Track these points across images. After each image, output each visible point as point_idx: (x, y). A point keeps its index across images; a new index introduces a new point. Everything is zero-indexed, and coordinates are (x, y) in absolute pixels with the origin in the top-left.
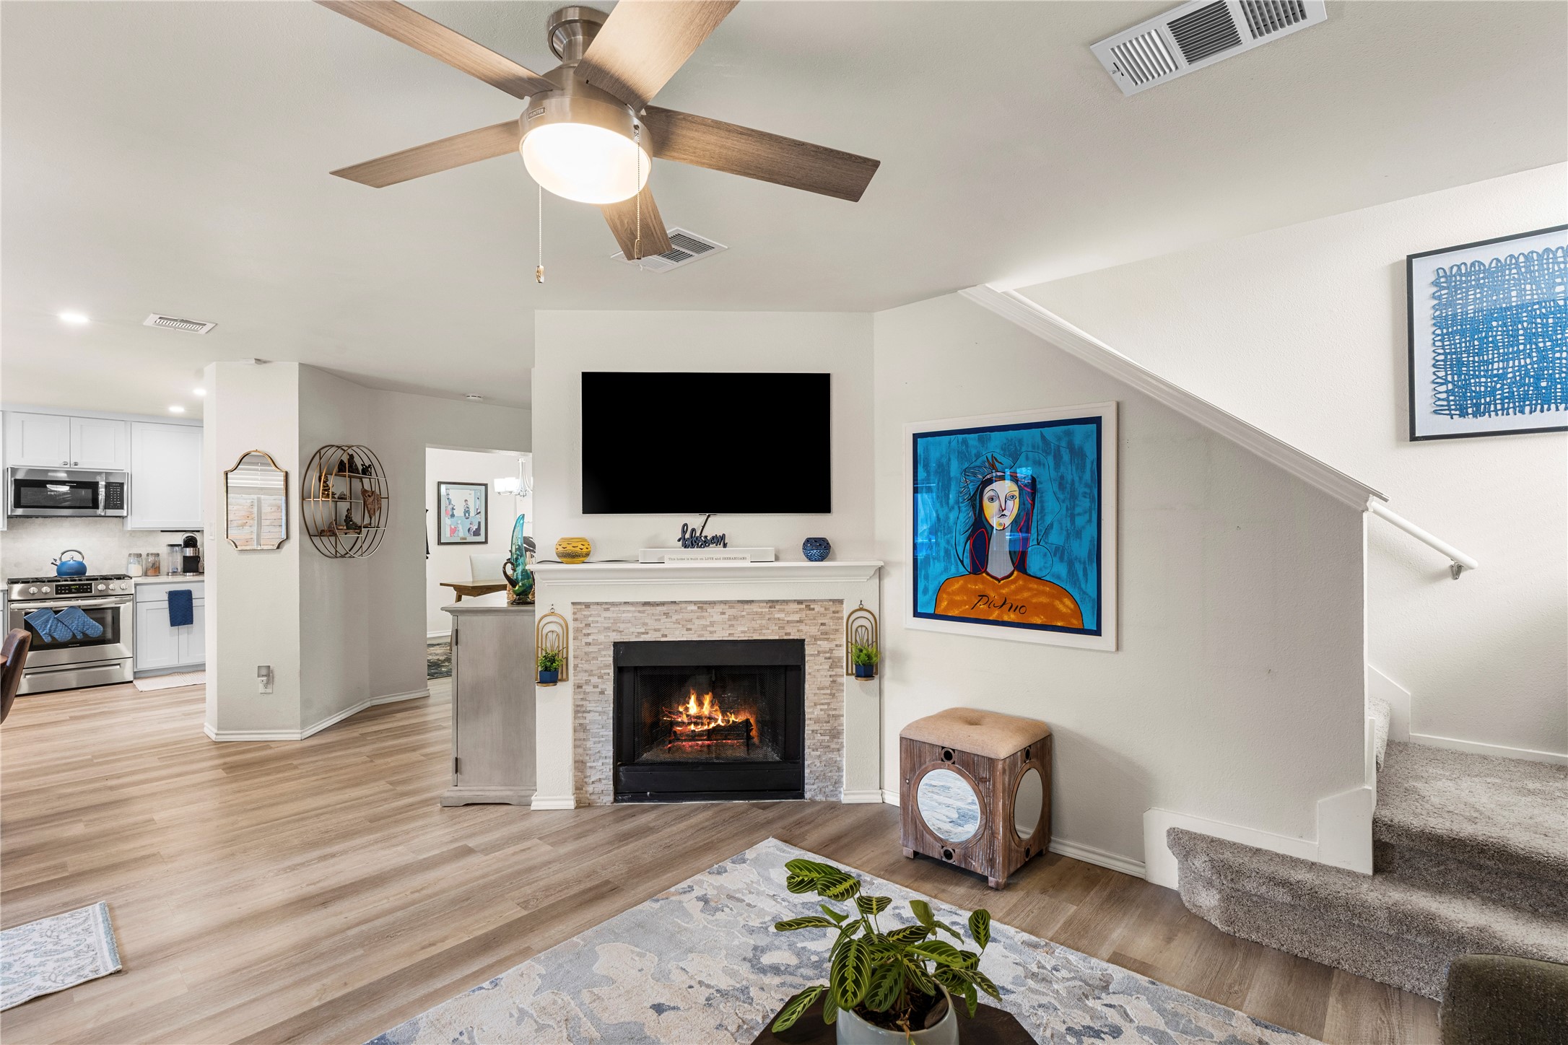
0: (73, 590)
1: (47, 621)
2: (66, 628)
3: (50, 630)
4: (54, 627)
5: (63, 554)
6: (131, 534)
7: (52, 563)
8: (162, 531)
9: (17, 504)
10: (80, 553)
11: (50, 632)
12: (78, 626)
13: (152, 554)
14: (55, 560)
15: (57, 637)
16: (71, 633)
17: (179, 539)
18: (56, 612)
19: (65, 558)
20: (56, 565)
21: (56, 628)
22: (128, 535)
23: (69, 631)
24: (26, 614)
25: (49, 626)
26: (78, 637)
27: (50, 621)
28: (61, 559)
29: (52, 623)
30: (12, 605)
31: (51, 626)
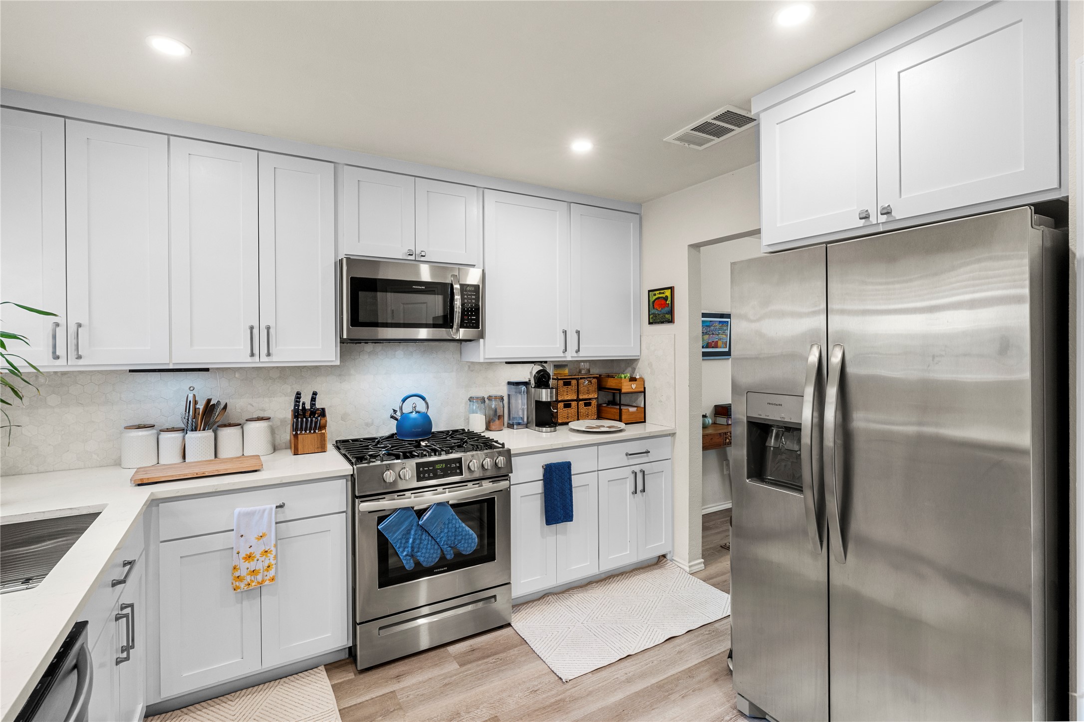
0: (439, 472)
1: (408, 532)
2: (433, 542)
3: (412, 547)
4: (418, 542)
5: (404, 400)
6: (469, 367)
7: (392, 417)
8: (507, 363)
9: (355, 321)
10: (423, 399)
11: (413, 551)
12: (448, 537)
13: (496, 397)
14: (395, 411)
15: (421, 559)
16: (439, 551)
17: (526, 374)
18: (420, 513)
19: (407, 408)
20: (396, 419)
21: (421, 543)
22: (466, 368)
23: (436, 547)
24: (381, 520)
25: (411, 541)
26: (448, 557)
27: (413, 532)
28: (401, 408)
29: (415, 534)
30: (362, 504)
31: (413, 542)
